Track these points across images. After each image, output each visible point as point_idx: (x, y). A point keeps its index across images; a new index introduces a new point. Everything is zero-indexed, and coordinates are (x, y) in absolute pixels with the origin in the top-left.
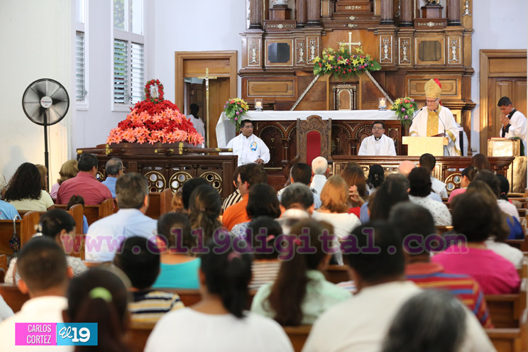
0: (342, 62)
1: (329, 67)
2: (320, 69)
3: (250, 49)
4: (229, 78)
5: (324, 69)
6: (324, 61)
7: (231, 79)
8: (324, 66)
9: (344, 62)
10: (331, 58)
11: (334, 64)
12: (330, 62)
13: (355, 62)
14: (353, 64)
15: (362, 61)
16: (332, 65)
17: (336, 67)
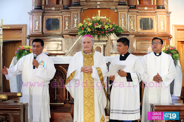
0: (98, 27)
1: (89, 30)
2: (83, 32)
3: (35, 22)
4: (21, 41)
5: (86, 31)
6: (85, 26)
7: (22, 42)
8: (85, 30)
9: (99, 26)
10: (90, 24)
11: (92, 28)
12: (89, 27)
13: (106, 27)
14: (105, 28)
15: (111, 26)
16: (91, 29)
17: (93, 30)
